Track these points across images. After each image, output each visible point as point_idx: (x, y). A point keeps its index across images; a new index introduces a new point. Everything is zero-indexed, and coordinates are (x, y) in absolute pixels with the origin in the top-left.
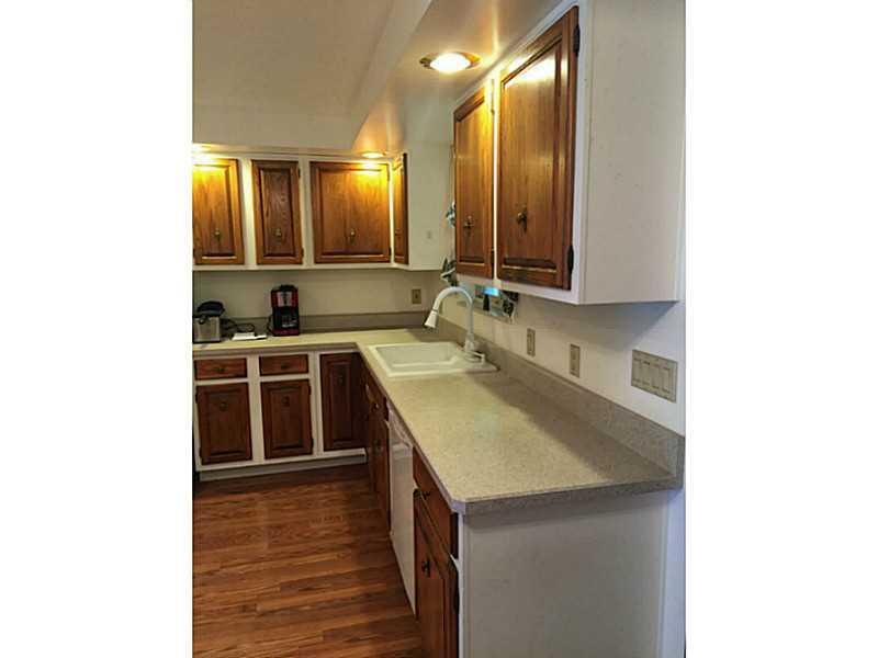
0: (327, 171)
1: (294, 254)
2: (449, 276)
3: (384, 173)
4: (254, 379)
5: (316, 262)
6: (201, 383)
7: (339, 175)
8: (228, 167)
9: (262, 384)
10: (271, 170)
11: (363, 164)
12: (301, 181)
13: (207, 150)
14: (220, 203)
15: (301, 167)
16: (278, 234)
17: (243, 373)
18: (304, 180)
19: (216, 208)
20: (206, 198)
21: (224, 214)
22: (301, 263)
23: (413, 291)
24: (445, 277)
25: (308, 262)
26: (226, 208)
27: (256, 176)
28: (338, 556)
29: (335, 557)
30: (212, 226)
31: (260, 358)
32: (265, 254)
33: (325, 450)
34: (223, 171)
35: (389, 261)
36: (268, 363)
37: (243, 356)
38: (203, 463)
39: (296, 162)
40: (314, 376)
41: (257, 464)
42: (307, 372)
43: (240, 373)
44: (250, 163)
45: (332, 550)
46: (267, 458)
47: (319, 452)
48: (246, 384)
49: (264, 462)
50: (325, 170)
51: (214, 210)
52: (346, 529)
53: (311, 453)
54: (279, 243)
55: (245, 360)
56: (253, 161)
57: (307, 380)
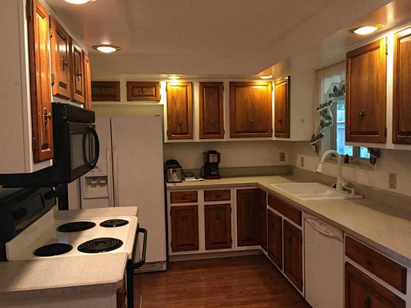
0: (239, 87)
1: (219, 133)
2: (315, 144)
3: (269, 87)
4: (201, 203)
5: (231, 137)
6: (174, 205)
7: (245, 89)
8: (187, 86)
9: (205, 206)
10: (209, 87)
11: (259, 82)
12: (224, 92)
13: (179, 77)
14: (182, 106)
15: (224, 85)
16: (212, 122)
17: (195, 199)
18: (226, 92)
19: (180, 108)
20: (175, 103)
21: (184, 111)
22: (223, 138)
23: (281, 153)
24: (313, 145)
25: (227, 138)
26: (185, 107)
27: (202, 91)
28: (270, 305)
29: (268, 306)
30: (178, 118)
31: (205, 191)
32: (204, 133)
33: (238, 246)
34: (184, 89)
35: (271, 136)
36: (208, 195)
37: (196, 190)
38: (173, 251)
39: (222, 83)
40: (233, 202)
41: (202, 252)
42: (230, 200)
43: (193, 199)
44: (199, 84)
45: (265, 301)
46: (206, 249)
47: (235, 247)
48: (197, 206)
49: (205, 251)
50: (238, 86)
51: (179, 110)
52: (267, 291)
53: (230, 247)
54: (211, 127)
55: (197, 192)
56: (200, 82)
57: (230, 204)
